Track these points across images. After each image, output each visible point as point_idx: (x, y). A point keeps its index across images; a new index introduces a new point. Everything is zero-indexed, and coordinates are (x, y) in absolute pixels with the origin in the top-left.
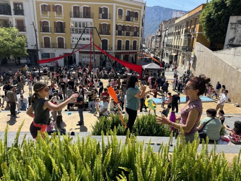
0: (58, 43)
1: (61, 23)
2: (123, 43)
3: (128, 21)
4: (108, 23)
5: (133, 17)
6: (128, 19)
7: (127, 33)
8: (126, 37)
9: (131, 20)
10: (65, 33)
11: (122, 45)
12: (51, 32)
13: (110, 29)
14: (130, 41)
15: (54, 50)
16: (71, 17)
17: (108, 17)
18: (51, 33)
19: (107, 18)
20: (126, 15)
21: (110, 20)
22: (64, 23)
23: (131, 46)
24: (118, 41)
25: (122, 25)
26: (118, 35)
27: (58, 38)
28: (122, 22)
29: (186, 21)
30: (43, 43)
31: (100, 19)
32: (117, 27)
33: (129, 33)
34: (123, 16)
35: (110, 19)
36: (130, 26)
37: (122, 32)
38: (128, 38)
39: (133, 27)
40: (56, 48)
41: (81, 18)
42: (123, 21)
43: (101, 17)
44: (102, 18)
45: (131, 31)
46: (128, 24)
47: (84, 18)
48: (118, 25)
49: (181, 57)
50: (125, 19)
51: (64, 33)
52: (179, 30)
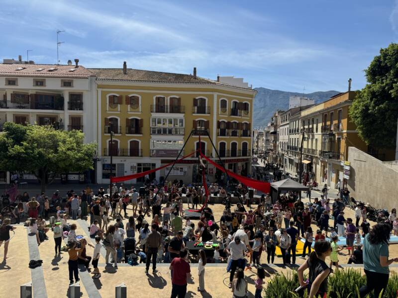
0: (130, 149)
1: (137, 120)
2: (228, 147)
3: (234, 115)
4: (206, 119)
5: (242, 110)
6: (234, 112)
7: (233, 132)
8: (231, 137)
9: (238, 114)
10: (142, 134)
11: (226, 150)
12: (120, 133)
13: (208, 128)
14: (238, 143)
15: (123, 160)
16: (151, 112)
17: (206, 111)
18: (120, 135)
19: (204, 113)
20: (232, 108)
21: (209, 115)
22: (142, 120)
23: (240, 150)
24: (221, 144)
25: (226, 121)
26: (221, 135)
27: (131, 142)
28: (226, 118)
29: (323, 114)
30: (106, 149)
31: (194, 114)
32: (219, 124)
33: (236, 132)
34: (227, 109)
35: (209, 113)
36: (238, 122)
37: (227, 130)
38: (234, 140)
39: (241, 123)
40: (127, 156)
41: (167, 112)
42: (227, 116)
43: (196, 111)
44: (198, 113)
45: (239, 129)
46: (235, 119)
47: (171, 112)
48: (220, 121)
49: (319, 167)
50: (230, 113)
51: (140, 134)
52: (311, 126)
